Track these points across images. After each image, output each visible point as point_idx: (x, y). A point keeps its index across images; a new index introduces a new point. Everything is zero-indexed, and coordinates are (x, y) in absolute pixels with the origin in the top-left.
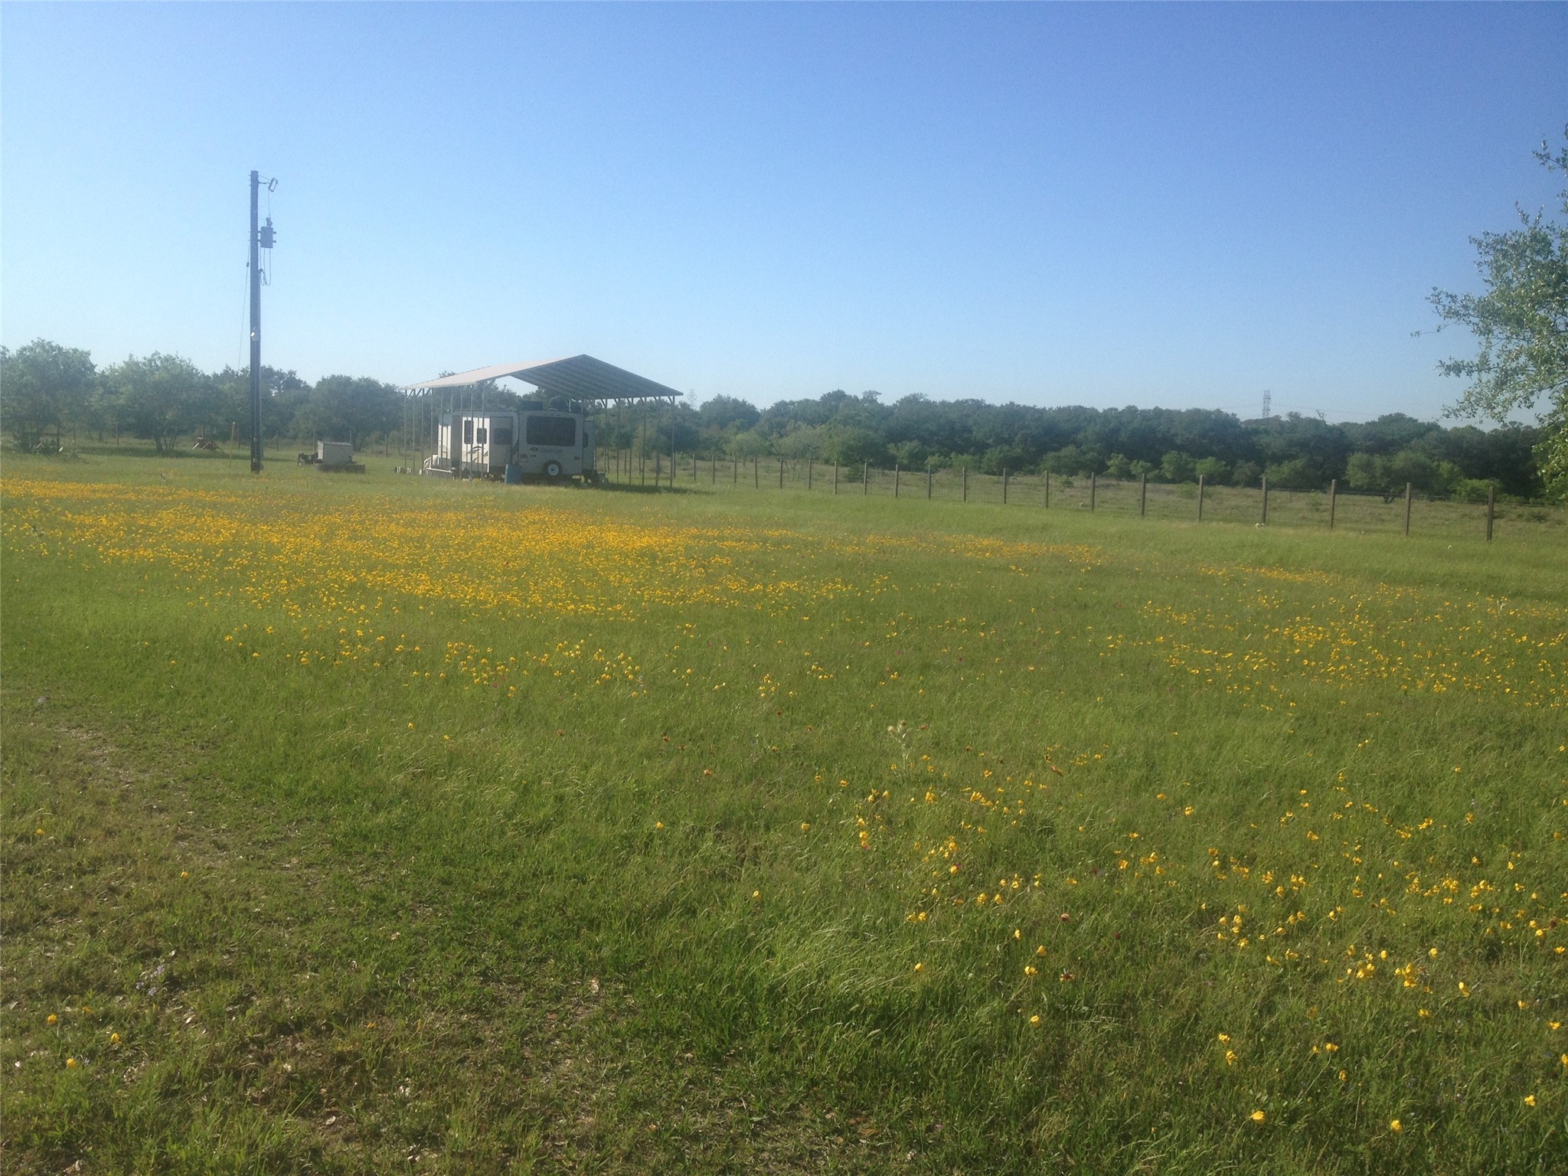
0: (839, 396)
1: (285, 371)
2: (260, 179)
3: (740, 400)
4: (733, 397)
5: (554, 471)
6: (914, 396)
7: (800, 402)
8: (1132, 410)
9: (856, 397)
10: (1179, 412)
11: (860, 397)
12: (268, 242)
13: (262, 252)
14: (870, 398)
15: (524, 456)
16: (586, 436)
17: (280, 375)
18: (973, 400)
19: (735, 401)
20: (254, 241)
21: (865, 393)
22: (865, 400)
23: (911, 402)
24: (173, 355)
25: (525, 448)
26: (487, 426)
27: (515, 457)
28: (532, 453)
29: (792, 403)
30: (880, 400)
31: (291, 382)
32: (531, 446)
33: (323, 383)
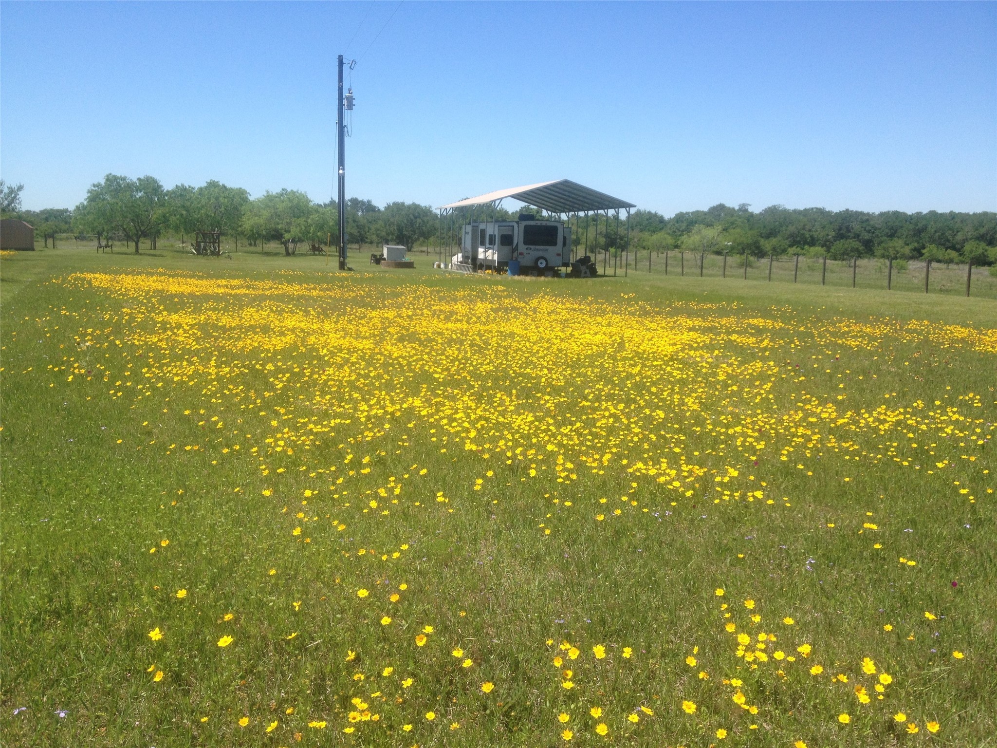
0: (721, 207)
1: (365, 200)
2: (344, 61)
3: (653, 212)
4: (647, 210)
5: (542, 264)
6: (774, 206)
7: (693, 213)
8: (933, 214)
9: (733, 209)
10: (968, 215)
11: (737, 208)
12: (350, 107)
13: (346, 113)
14: (743, 209)
15: (521, 254)
16: (565, 239)
17: (362, 202)
18: (817, 208)
19: (649, 213)
20: (341, 105)
21: (740, 205)
22: (740, 210)
23: (772, 211)
24: (295, 190)
25: (522, 248)
26: (496, 233)
27: (515, 254)
28: (528, 251)
29: (687, 213)
30: (750, 209)
31: (369, 207)
32: (527, 246)
33: (388, 208)
